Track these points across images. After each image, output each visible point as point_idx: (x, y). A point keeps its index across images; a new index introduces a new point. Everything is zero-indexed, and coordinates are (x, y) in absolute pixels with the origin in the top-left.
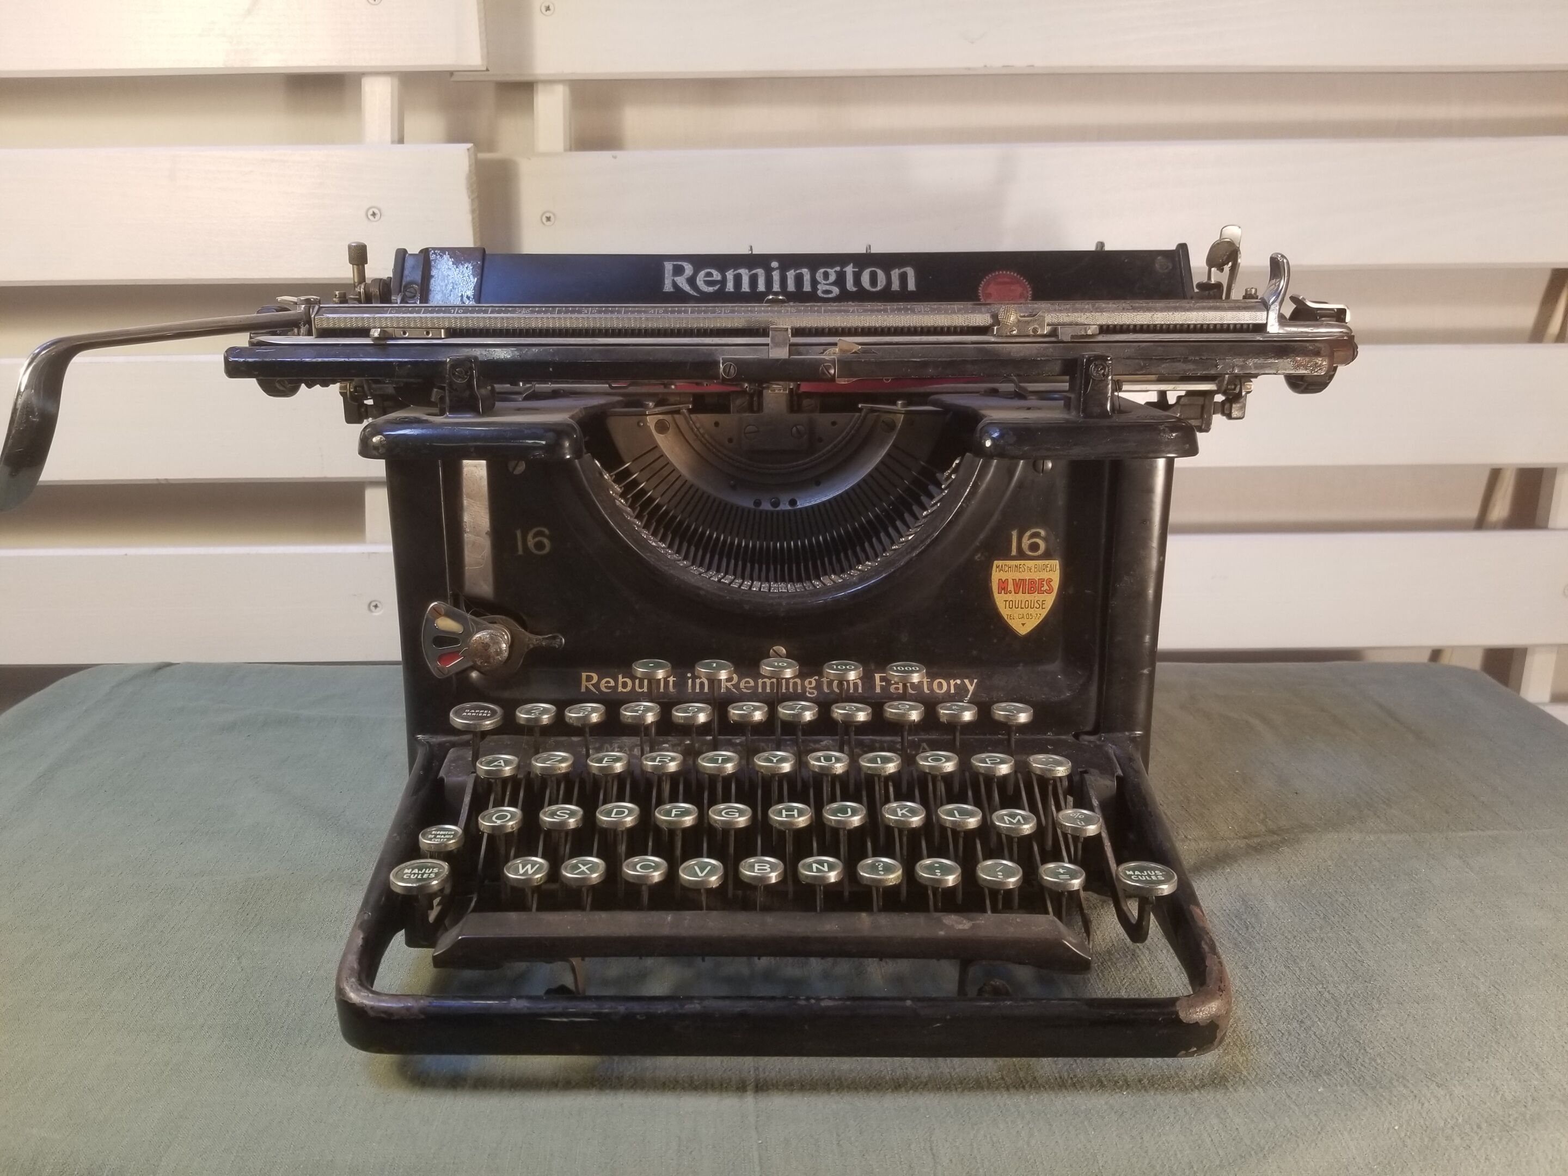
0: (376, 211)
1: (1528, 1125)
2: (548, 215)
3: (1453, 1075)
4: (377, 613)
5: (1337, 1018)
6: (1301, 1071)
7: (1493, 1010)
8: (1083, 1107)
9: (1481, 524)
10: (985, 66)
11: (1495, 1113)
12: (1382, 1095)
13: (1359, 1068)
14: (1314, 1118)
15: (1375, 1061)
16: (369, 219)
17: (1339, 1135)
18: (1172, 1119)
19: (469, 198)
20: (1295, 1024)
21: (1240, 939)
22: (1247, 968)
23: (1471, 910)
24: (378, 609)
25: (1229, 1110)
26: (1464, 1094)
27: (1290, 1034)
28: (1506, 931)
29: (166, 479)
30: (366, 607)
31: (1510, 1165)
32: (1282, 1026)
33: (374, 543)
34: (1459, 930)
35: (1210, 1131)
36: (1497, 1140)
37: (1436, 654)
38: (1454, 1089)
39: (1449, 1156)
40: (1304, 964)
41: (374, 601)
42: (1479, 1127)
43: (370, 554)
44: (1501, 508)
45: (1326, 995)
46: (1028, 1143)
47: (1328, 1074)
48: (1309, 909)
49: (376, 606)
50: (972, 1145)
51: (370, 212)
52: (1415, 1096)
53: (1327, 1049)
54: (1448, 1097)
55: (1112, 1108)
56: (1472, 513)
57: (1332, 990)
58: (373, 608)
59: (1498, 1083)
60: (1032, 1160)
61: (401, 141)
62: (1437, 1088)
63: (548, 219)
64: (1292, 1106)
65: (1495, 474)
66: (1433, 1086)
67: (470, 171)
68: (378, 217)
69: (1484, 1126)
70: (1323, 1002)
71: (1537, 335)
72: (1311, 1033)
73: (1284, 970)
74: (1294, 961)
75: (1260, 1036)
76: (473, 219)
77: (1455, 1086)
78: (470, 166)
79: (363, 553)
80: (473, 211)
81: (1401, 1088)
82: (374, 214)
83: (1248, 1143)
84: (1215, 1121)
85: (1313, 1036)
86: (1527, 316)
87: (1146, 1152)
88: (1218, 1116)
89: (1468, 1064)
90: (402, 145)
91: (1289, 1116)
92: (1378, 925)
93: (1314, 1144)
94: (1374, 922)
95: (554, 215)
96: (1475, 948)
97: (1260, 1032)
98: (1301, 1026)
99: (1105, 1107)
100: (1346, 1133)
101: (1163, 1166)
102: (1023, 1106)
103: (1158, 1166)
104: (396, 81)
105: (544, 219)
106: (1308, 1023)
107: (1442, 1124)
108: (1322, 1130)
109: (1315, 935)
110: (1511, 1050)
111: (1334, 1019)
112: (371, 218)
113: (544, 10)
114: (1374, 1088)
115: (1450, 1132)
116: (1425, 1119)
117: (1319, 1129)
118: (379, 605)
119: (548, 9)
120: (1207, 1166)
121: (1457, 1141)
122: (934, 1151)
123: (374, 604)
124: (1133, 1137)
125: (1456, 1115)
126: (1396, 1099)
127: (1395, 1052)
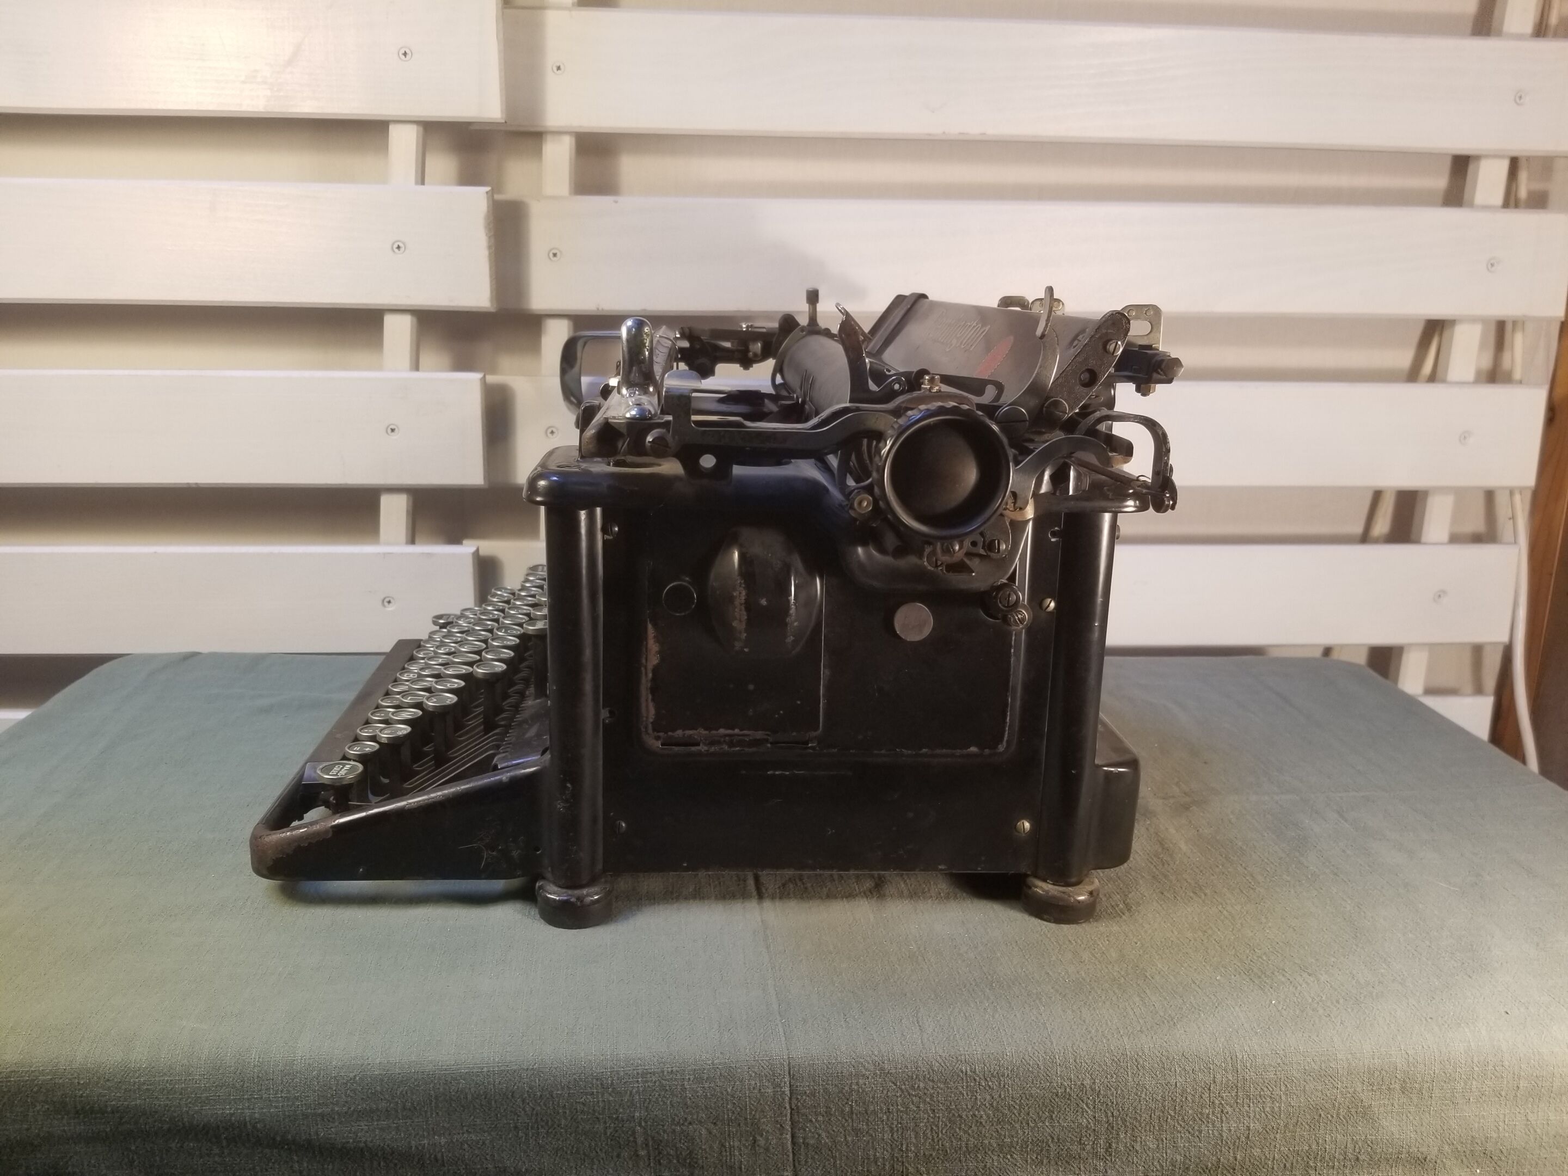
0: (401, 245)
1: (1373, 999)
2: (555, 251)
3: (1321, 967)
4: (390, 608)
5: (1233, 929)
6: (1204, 966)
7: (1356, 923)
8: (1035, 991)
9: (1365, 538)
10: (944, 133)
11: (1350, 992)
12: (1265, 982)
13: (1249, 964)
14: (1213, 997)
15: (1261, 958)
16: (394, 251)
17: (1232, 1009)
18: (1103, 998)
19: (486, 235)
20: (1200, 933)
21: (1157, 873)
22: (1163, 893)
23: (1344, 851)
24: (391, 604)
25: (1148, 991)
26: (1328, 980)
27: (1195, 940)
28: (1369, 866)
29: (196, 484)
30: (380, 603)
31: (1358, 1028)
32: (1189, 935)
33: (388, 544)
34: (1333, 865)
35: (1133, 1006)
36: (1350, 1010)
37: (1327, 651)
38: (1320, 976)
39: (1314, 1021)
40: (1208, 891)
41: (388, 597)
42: (1338, 1002)
43: (384, 554)
44: (1382, 525)
45: (1225, 912)
46: (993, 1017)
47: (1225, 968)
48: (1214, 851)
49: (389, 602)
50: (949, 1019)
51: (396, 246)
52: (1291, 982)
53: (1224, 950)
54: (1316, 982)
55: (1057, 991)
56: (1358, 529)
57: (1229, 908)
58: (386, 604)
59: (1354, 972)
60: (997, 1028)
61: (423, 183)
62: (1308, 976)
63: (555, 255)
64: (1197, 989)
65: (1377, 495)
66: (1305, 975)
67: (488, 211)
68: (402, 249)
69: (1341, 1001)
70: (1222, 917)
71: (1413, 375)
72: (1211, 939)
73: (1192, 895)
74: (1201, 889)
75: (1172, 941)
76: (490, 254)
77: (1322, 975)
78: (488, 207)
79: (379, 553)
80: (489, 247)
81: (1280, 977)
82: (399, 247)
83: (1162, 1014)
84: (1137, 999)
85: (1214, 941)
86: (1403, 358)
87: (1084, 1021)
88: (1139, 995)
89: (1333, 959)
90: (423, 186)
91: (1194, 996)
92: (1269, 862)
93: (1212, 1016)
94: (1266, 860)
95: (560, 251)
96: (1345, 879)
97: (1171, 939)
98: (1204, 935)
99: (1052, 991)
100: (1237, 1008)
101: (1097, 1031)
102: (988, 991)
103: (1093, 1031)
104: (421, 129)
105: (551, 255)
106: (1210, 932)
107: (1310, 1000)
108: (1218, 1004)
109: (1217, 870)
110: (1366, 950)
111: (1231, 930)
112: (396, 250)
113: (555, 69)
114: (1259, 977)
115: (1316, 1005)
116: (1297, 998)
117: (1216, 1004)
118: (392, 601)
119: (559, 68)
120: (1130, 1031)
121: (1321, 1011)
122: (921, 1024)
123: (387, 600)
124: (1073, 1011)
125: (1321, 994)
126: (1276, 985)
127: (1277, 952)
